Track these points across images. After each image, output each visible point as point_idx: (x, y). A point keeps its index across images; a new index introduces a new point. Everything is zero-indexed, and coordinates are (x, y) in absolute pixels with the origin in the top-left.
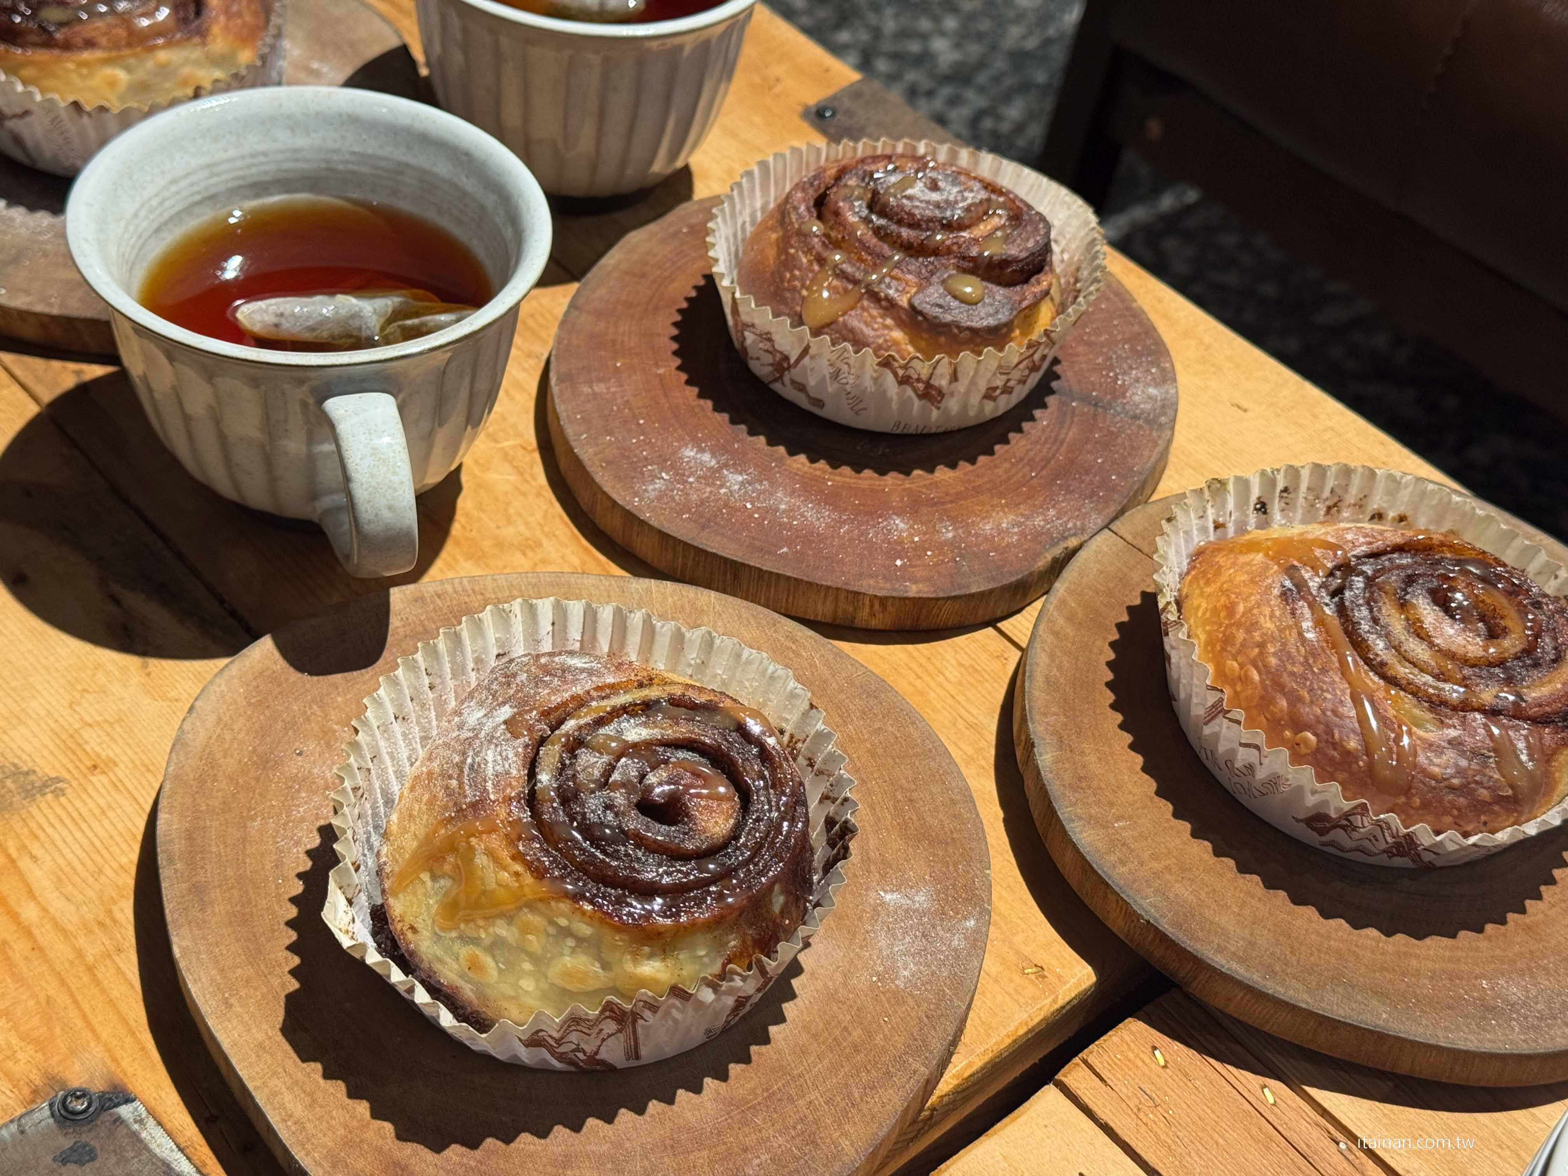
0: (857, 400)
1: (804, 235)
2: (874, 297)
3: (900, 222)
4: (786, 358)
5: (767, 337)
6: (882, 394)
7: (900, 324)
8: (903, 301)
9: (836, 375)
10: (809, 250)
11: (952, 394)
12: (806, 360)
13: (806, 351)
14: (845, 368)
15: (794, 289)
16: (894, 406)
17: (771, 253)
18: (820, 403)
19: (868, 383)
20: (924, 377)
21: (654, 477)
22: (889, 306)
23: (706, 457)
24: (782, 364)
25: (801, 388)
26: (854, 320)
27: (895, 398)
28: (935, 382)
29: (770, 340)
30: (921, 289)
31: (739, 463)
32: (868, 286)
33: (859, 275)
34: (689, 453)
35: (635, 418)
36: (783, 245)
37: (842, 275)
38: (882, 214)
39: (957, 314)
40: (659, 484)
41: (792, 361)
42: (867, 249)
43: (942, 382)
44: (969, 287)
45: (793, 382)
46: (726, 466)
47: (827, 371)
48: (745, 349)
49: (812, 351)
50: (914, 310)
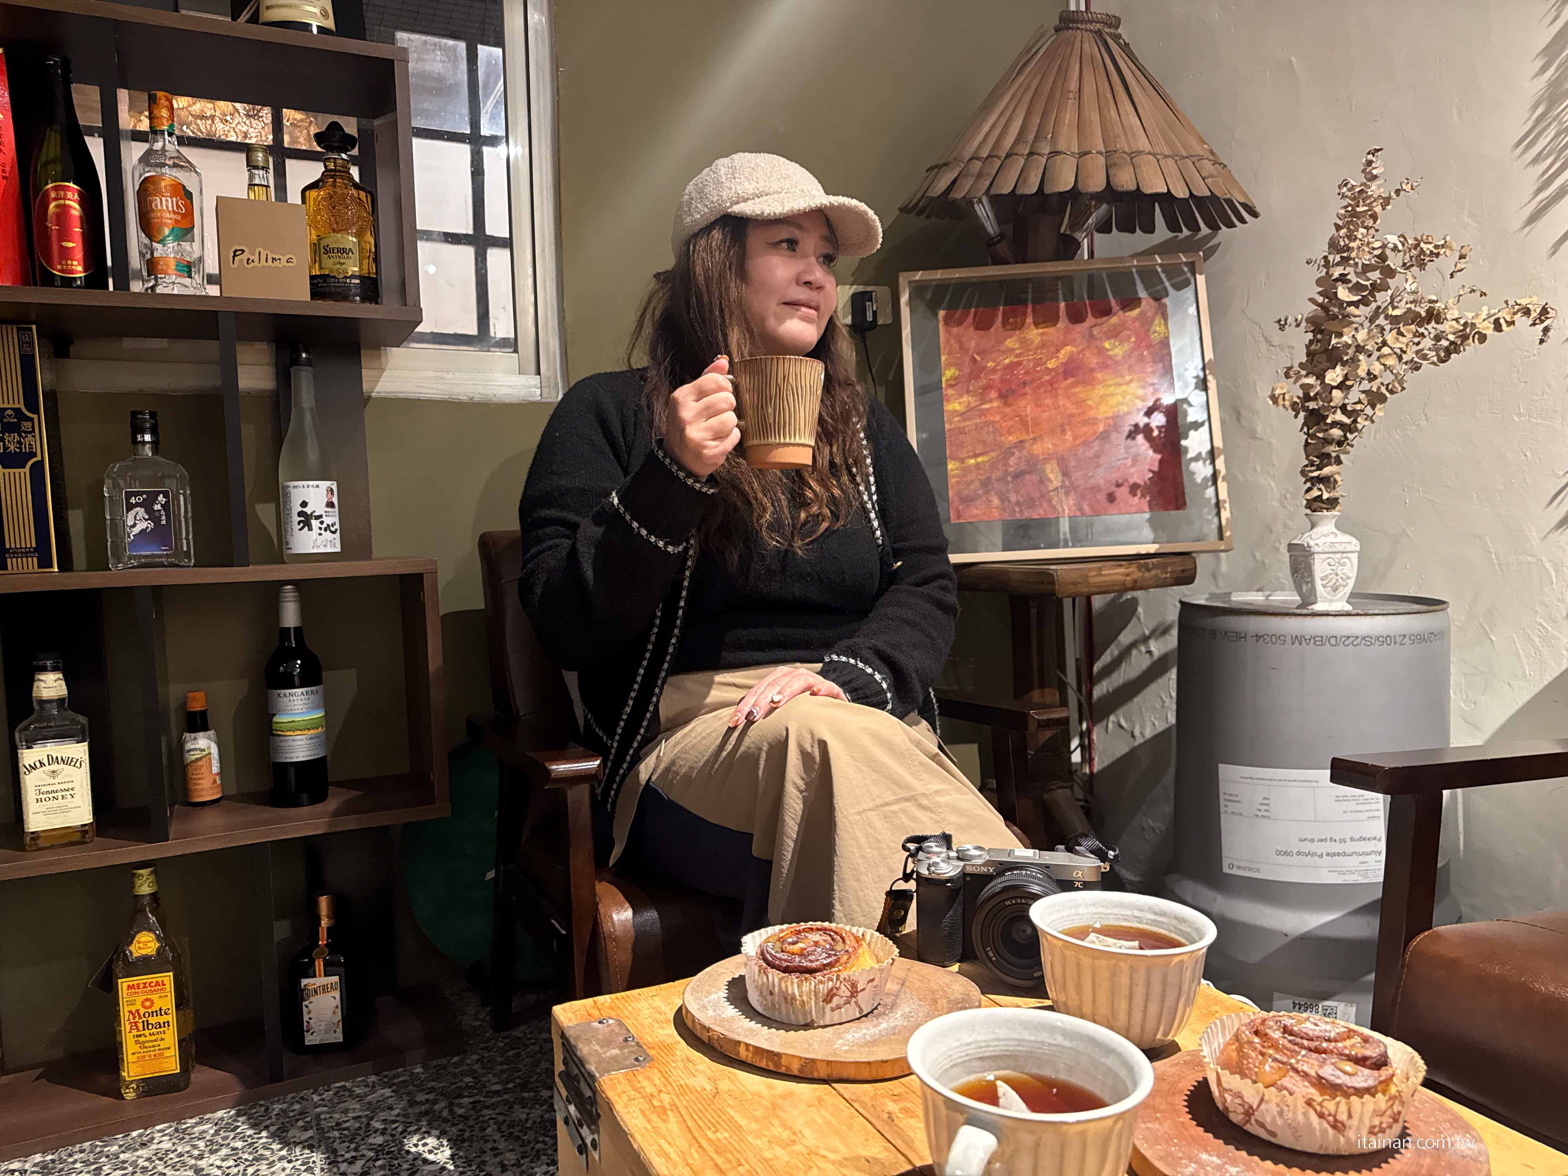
0: (1294, 1129)
1: (1250, 1043)
2: (1297, 1071)
3: (1302, 1038)
4: (1251, 1107)
5: (1239, 1095)
6: (1309, 1124)
7: (1313, 1085)
8: (1313, 1073)
9: (1281, 1113)
10: (1255, 1049)
11: (1350, 1127)
12: (1263, 1107)
13: (1262, 1100)
14: (1286, 1108)
15: (1250, 1069)
16: (1318, 1133)
17: (1234, 1055)
18: (1273, 1134)
19: (1300, 1118)
20: (1333, 1112)
21: (1187, 1166)
22: (1306, 1075)
23: (1215, 1159)
24: (1249, 1112)
25: (1262, 1125)
26: (1286, 1082)
27: (1317, 1127)
28: (1339, 1118)
29: (1241, 1097)
30: (1321, 1067)
31: (1234, 1162)
32: (1291, 1065)
33: (1285, 1060)
34: (1204, 1156)
35: (1172, 1139)
36: (1239, 1050)
37: (1275, 1060)
38: (1291, 1034)
39: (1343, 1079)
40: (1190, 1169)
41: (1255, 1107)
42: (1287, 1049)
43: (1343, 1117)
44: (1349, 1067)
45: (1257, 1121)
46: (1226, 1163)
47: (1275, 1110)
48: (1226, 1108)
49: (1266, 1098)
50: (1320, 1078)
